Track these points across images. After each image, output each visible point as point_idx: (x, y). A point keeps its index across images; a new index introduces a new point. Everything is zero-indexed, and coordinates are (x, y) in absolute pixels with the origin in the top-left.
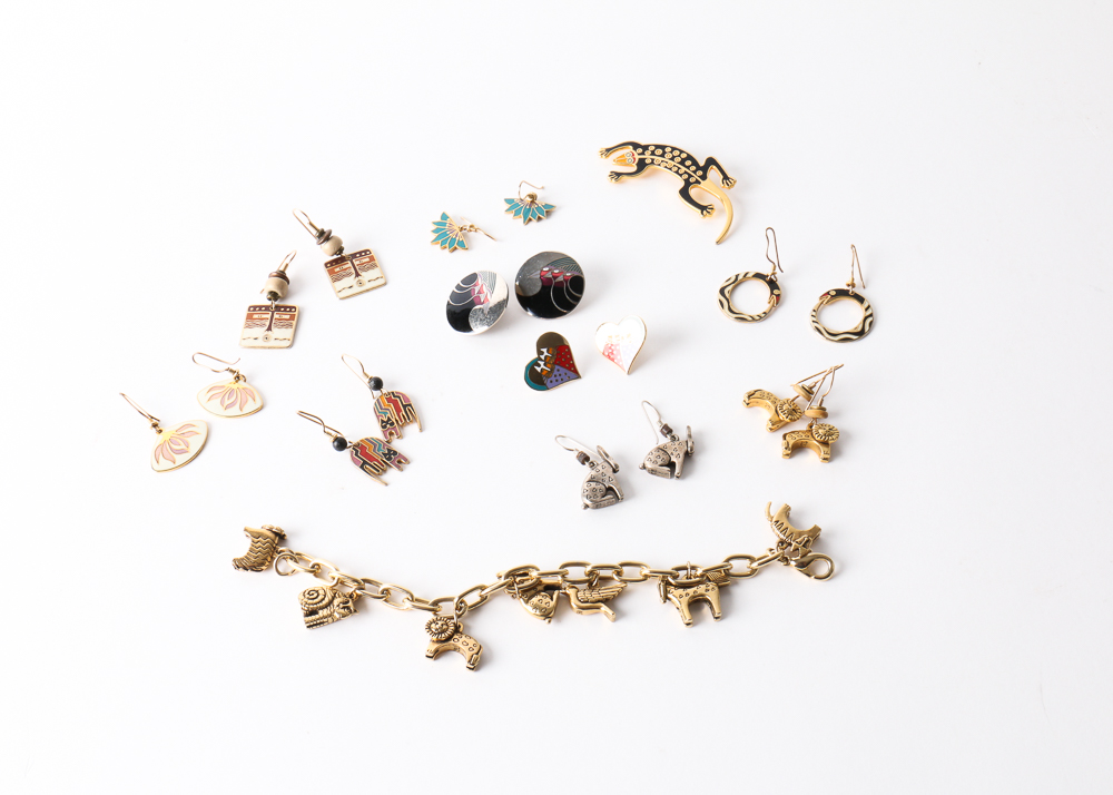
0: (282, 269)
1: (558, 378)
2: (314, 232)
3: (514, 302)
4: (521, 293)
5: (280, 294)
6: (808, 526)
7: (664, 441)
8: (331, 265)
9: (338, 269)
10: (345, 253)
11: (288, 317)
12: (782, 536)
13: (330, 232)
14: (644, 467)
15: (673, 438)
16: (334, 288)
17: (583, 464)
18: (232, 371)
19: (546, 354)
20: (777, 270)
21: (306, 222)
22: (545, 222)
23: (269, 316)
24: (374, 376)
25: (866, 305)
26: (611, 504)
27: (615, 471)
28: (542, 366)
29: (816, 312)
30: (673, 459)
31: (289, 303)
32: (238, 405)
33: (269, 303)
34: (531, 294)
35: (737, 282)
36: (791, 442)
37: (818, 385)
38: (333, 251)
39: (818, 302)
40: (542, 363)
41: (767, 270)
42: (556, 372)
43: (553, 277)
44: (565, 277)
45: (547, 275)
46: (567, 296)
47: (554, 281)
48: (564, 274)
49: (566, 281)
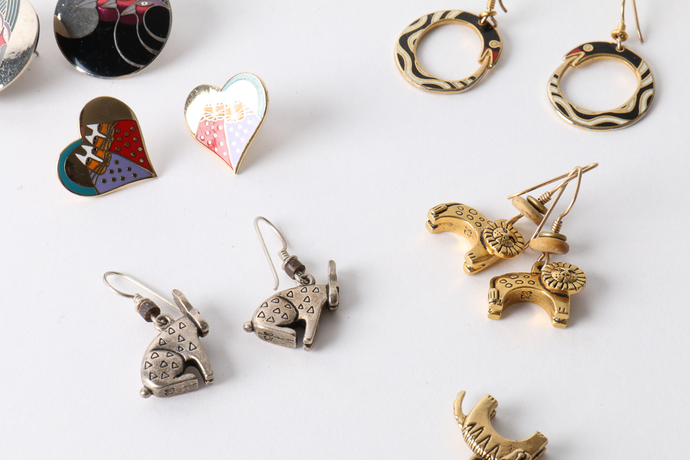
1: (118, 176)
3: (50, 48)
4: (64, 34)
6: (527, 434)
7: (289, 284)
12: (480, 450)
14: (252, 328)
15: (306, 281)
17: (148, 319)
19: (96, 133)
20: (497, 8)
25: (643, 68)
26: (190, 389)
27: (201, 333)
28: (90, 155)
29: (559, 80)
30: (303, 315)
34: (80, 35)
35: (429, 27)
36: (504, 291)
37: (554, 197)
39: (561, 61)
40: (88, 149)
41: (479, 8)
42: (112, 166)
43: (118, 6)
44: (139, 9)
45: (108, 3)
46: (141, 41)
47: (120, 13)
48: (138, 4)
49: (140, 14)
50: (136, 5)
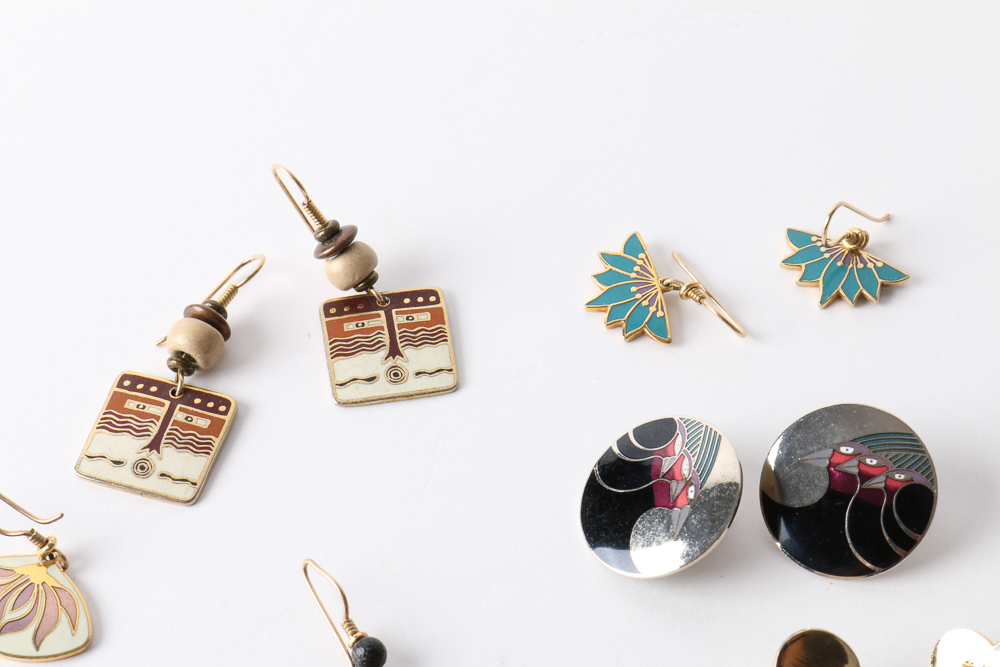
0: (218, 298)
2: (316, 226)
4: (776, 498)
5: (199, 362)
8: (336, 309)
9: (350, 327)
10: (379, 289)
11: (204, 423)
13: (353, 232)
16: (332, 375)
18: (40, 541)
21: (300, 199)
22: (874, 312)
23: (161, 412)
24: (371, 634)
31: (219, 386)
32: (30, 631)
33: (168, 376)
34: (795, 502)
38: (350, 281)
43: (860, 473)
44: (889, 482)
45: (847, 465)
46: (884, 531)
47: (862, 483)
48: (890, 474)
49: (890, 491)
50: (887, 477)
